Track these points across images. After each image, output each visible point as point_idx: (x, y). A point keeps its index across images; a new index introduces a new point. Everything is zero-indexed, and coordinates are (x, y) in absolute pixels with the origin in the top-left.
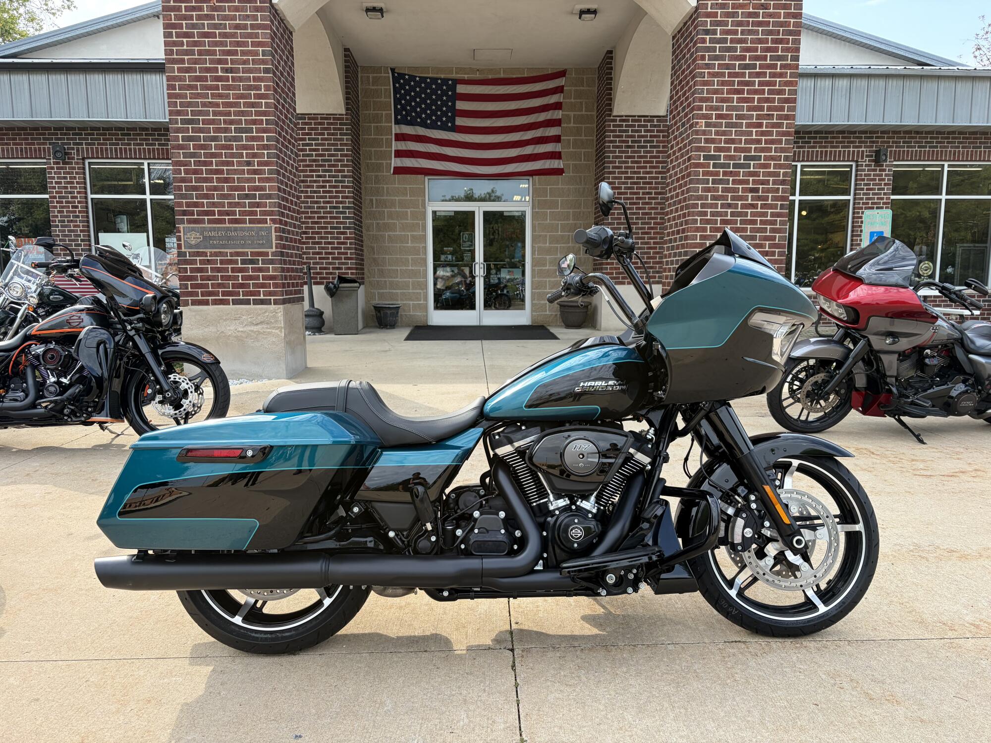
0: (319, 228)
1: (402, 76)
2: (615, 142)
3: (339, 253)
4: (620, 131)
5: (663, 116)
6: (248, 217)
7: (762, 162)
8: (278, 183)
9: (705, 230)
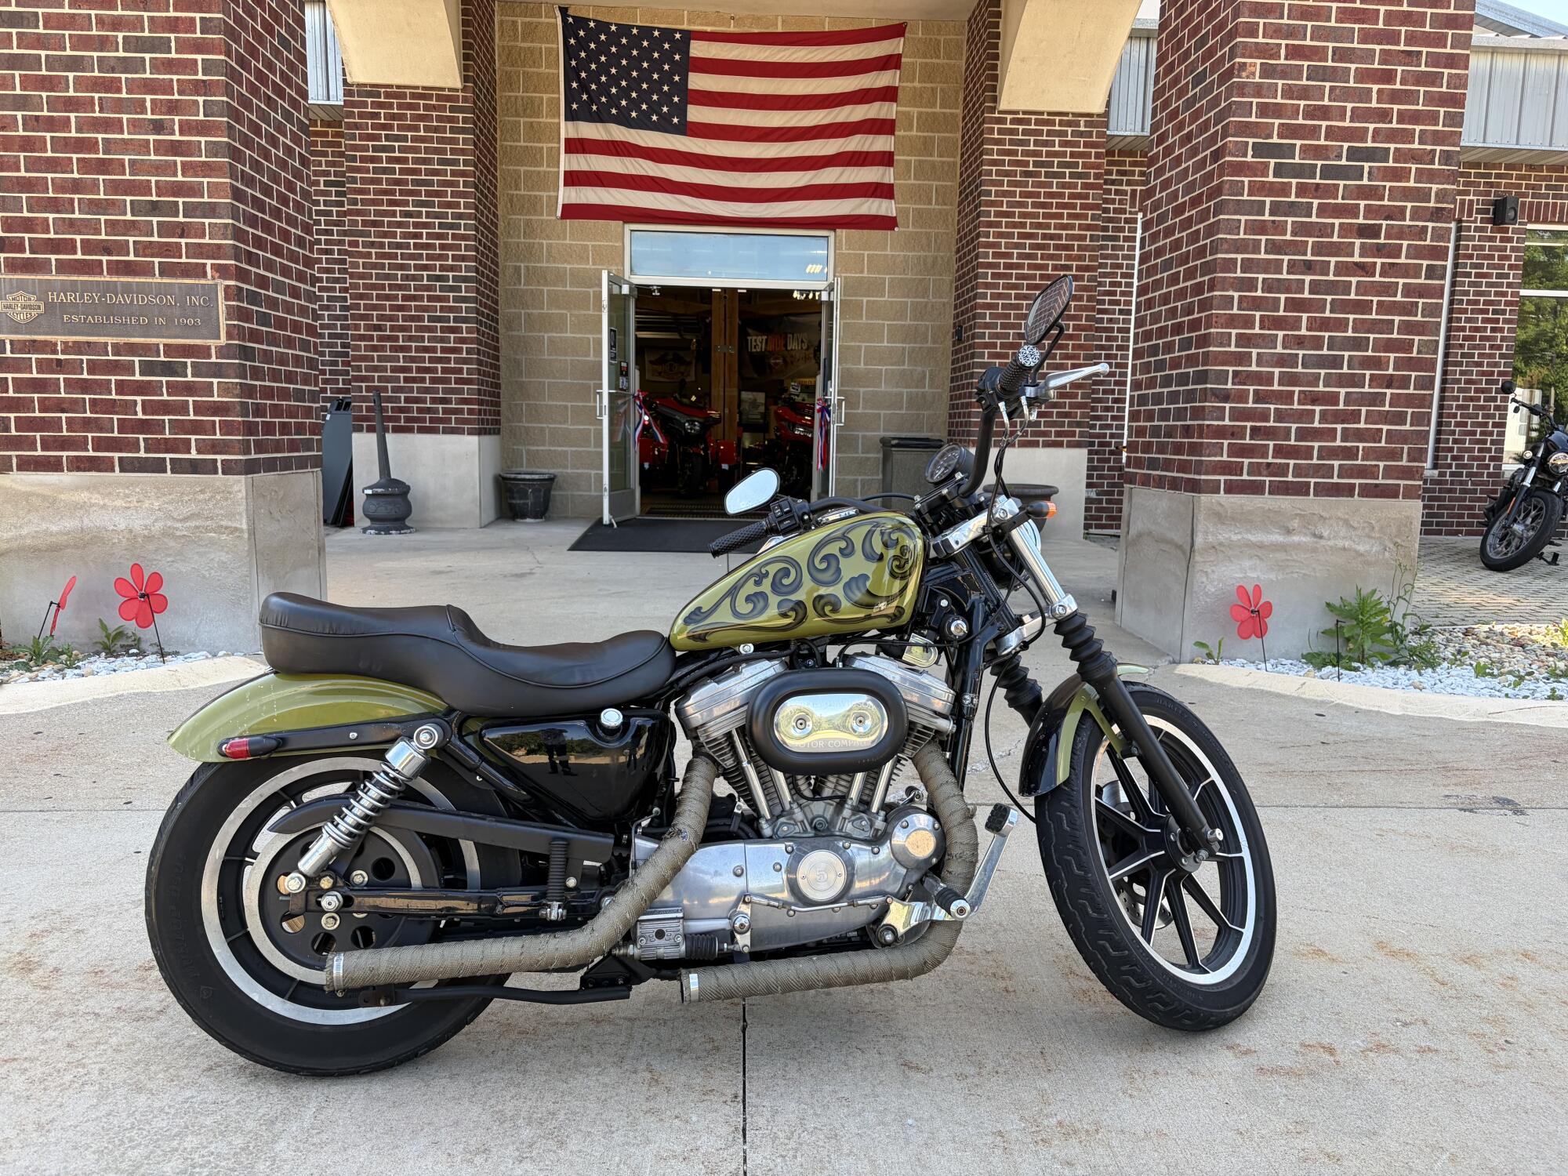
0: (405, 319)
1: (581, 22)
2: (1002, 163)
3: (444, 370)
4: (1012, 142)
5: (1099, 115)
6: (157, 260)
7: (1391, 164)
8: (233, 176)
9: (1248, 322)
